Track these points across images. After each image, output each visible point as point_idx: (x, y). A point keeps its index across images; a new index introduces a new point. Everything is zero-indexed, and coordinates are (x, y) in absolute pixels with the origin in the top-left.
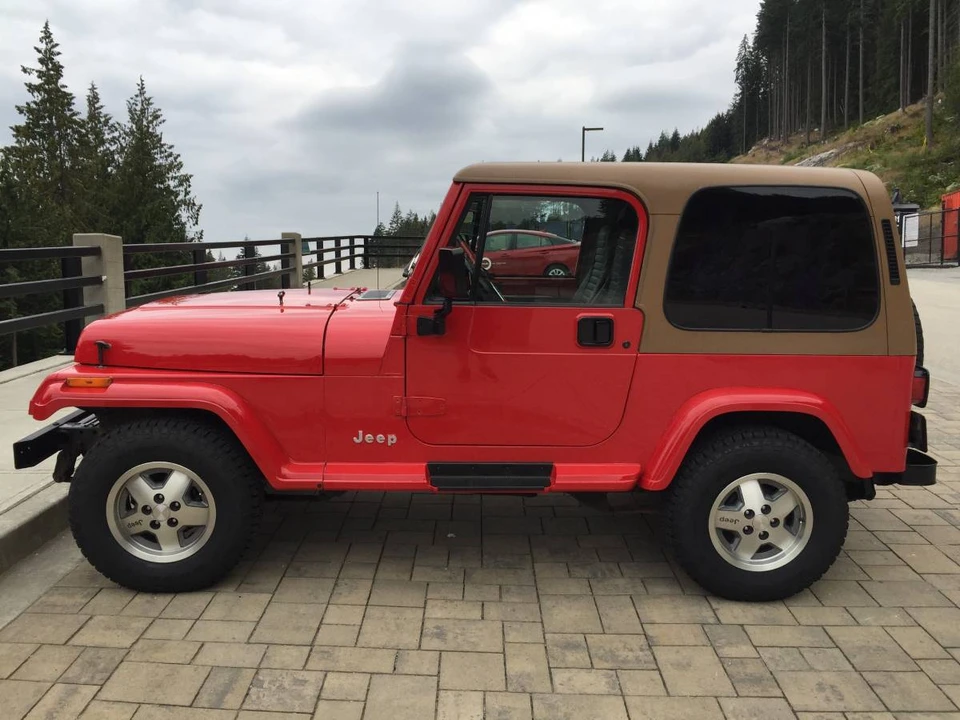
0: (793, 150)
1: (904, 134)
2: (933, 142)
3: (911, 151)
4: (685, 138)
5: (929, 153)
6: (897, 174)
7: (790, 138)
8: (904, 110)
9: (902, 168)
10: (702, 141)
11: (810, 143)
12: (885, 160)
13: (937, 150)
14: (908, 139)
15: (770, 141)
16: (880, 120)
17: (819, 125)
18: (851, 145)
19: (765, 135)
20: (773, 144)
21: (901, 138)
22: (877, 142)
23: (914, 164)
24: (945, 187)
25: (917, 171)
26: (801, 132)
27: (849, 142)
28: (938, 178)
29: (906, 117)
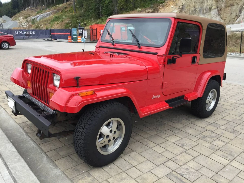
0: (38, 10)
1: (68, 9)
2: (76, 12)
3: (71, 14)
4: (4, 4)
5: (76, 15)
6: (70, 19)
7: (37, 7)
8: (66, 3)
9: (70, 18)
10: (10, 5)
11: (43, 9)
12: (66, 16)
13: (77, 14)
14: (69, 11)
15: (31, 7)
16: (61, 5)
17: (44, 4)
18: (55, 11)
19: (29, 6)
20: (33, 8)
21: (68, 10)
22: (62, 10)
23: (73, 17)
24: (81, 23)
25: (74, 19)
26: (40, 6)
27: (54, 10)
28: (79, 21)
29: (67, 5)
